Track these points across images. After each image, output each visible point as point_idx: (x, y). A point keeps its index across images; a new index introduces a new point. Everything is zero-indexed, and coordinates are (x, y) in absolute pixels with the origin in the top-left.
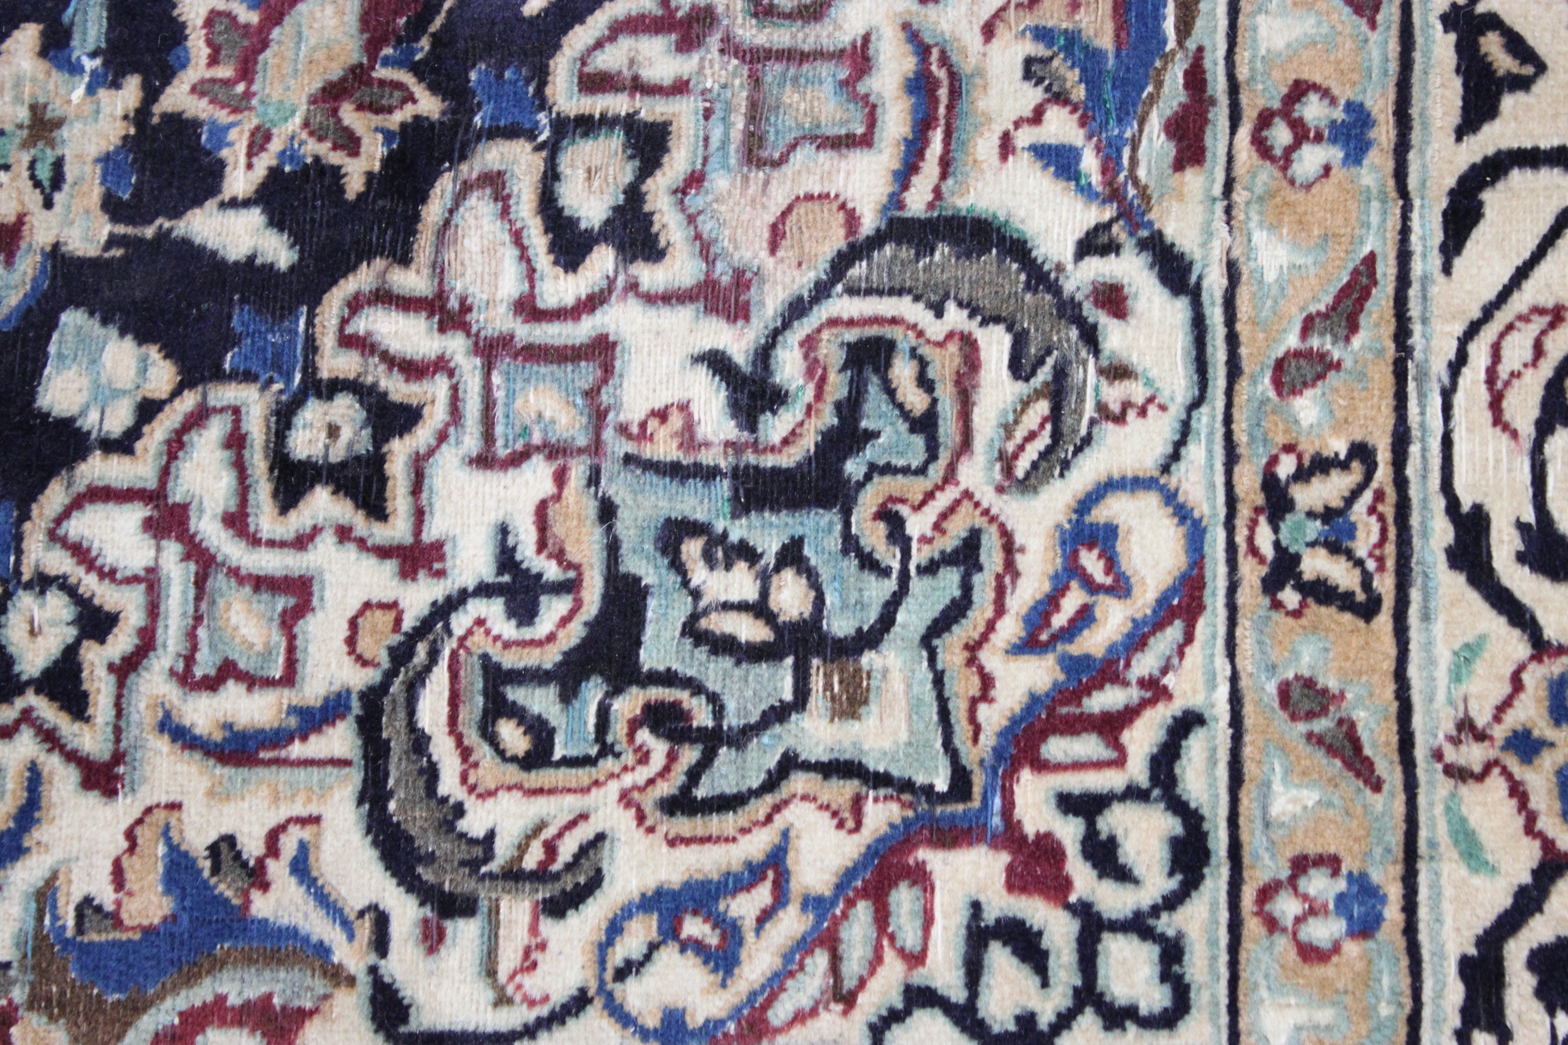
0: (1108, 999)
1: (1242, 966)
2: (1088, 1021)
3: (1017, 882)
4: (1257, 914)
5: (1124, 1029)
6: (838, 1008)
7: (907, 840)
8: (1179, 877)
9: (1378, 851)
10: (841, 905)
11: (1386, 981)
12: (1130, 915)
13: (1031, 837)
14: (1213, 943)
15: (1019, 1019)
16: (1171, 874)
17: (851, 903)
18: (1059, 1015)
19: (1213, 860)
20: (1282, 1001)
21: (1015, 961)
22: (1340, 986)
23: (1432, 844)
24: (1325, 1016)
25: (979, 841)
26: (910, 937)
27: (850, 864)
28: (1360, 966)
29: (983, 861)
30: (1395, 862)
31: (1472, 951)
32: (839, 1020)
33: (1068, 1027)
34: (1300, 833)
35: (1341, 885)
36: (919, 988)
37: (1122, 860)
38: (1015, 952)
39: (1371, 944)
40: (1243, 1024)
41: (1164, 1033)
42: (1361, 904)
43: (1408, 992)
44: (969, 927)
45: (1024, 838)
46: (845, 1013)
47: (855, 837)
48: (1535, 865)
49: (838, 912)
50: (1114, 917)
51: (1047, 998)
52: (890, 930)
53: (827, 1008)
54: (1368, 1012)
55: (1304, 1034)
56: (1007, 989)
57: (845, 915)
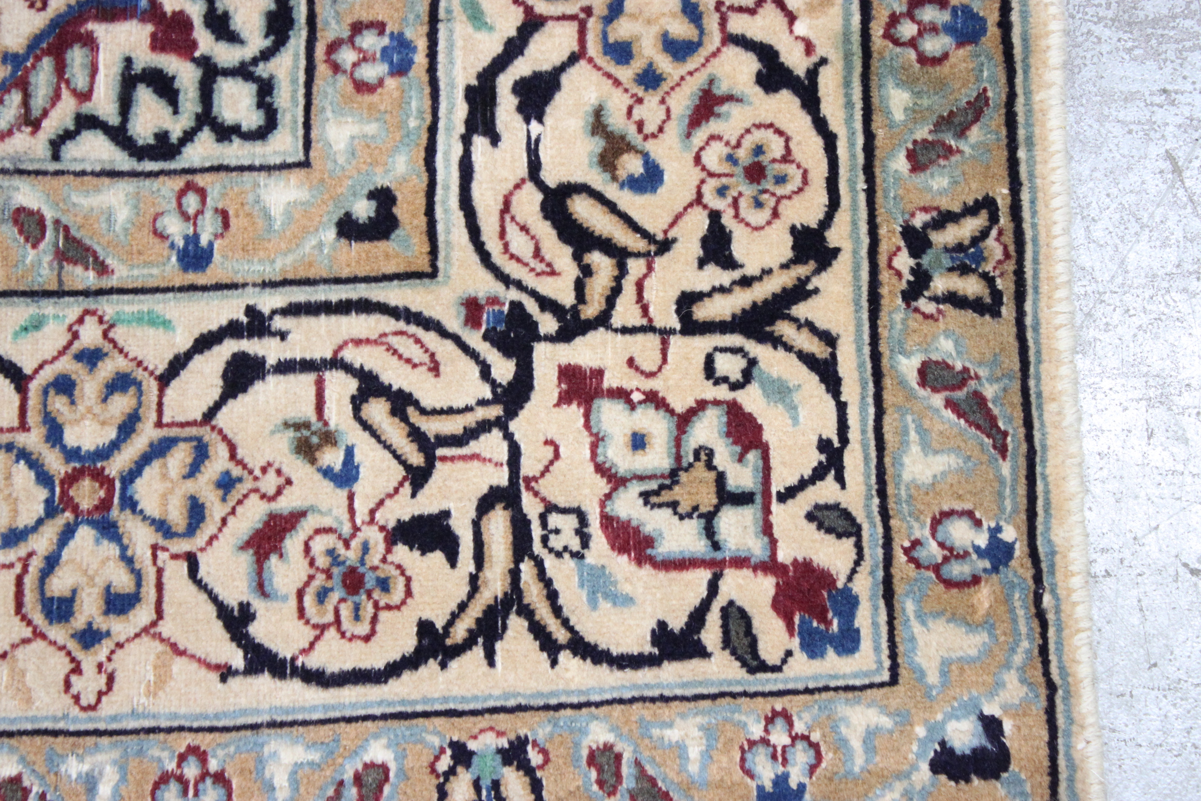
0: (220, 120)
1: (314, 97)
2: (206, 136)
3: (158, 44)
4: (326, 61)
5: (231, 141)
6: (29, 129)
7: (80, 16)
8: (272, 38)
9: (411, 17)
10: (31, 60)
11: (414, 104)
12: (237, 65)
13: (169, 14)
14: (294, 81)
15: (157, 136)
16: (267, 36)
17: (38, 59)
18: (185, 132)
19: (296, 27)
20: (344, 120)
21: (155, 97)
22: (382, 108)
23: (449, 11)
24: (372, 128)
25: (132, 17)
26: (80, 81)
27: (38, 32)
28: (396, 94)
29: (134, 30)
30: (421, 24)
31: (474, 82)
32: (28, 138)
33: (192, 140)
34: (357, 7)
35: (386, 41)
36: (86, 116)
37: (232, 28)
38: (156, 91)
39: (404, 80)
40: (314, 134)
41: (259, 143)
42: (399, 53)
43: (429, 110)
44: (123, 75)
45: (164, 14)
46: (33, 133)
47: (42, 13)
48: (519, 24)
49: (29, 64)
50: (226, 65)
51: (176, 122)
52: (66, 76)
53: (19, 130)
54: (402, 125)
55: (356, 141)
56: (149, 116)
57: (34, 67)
